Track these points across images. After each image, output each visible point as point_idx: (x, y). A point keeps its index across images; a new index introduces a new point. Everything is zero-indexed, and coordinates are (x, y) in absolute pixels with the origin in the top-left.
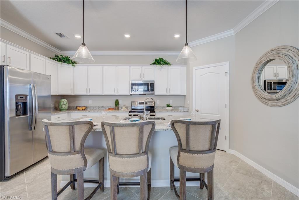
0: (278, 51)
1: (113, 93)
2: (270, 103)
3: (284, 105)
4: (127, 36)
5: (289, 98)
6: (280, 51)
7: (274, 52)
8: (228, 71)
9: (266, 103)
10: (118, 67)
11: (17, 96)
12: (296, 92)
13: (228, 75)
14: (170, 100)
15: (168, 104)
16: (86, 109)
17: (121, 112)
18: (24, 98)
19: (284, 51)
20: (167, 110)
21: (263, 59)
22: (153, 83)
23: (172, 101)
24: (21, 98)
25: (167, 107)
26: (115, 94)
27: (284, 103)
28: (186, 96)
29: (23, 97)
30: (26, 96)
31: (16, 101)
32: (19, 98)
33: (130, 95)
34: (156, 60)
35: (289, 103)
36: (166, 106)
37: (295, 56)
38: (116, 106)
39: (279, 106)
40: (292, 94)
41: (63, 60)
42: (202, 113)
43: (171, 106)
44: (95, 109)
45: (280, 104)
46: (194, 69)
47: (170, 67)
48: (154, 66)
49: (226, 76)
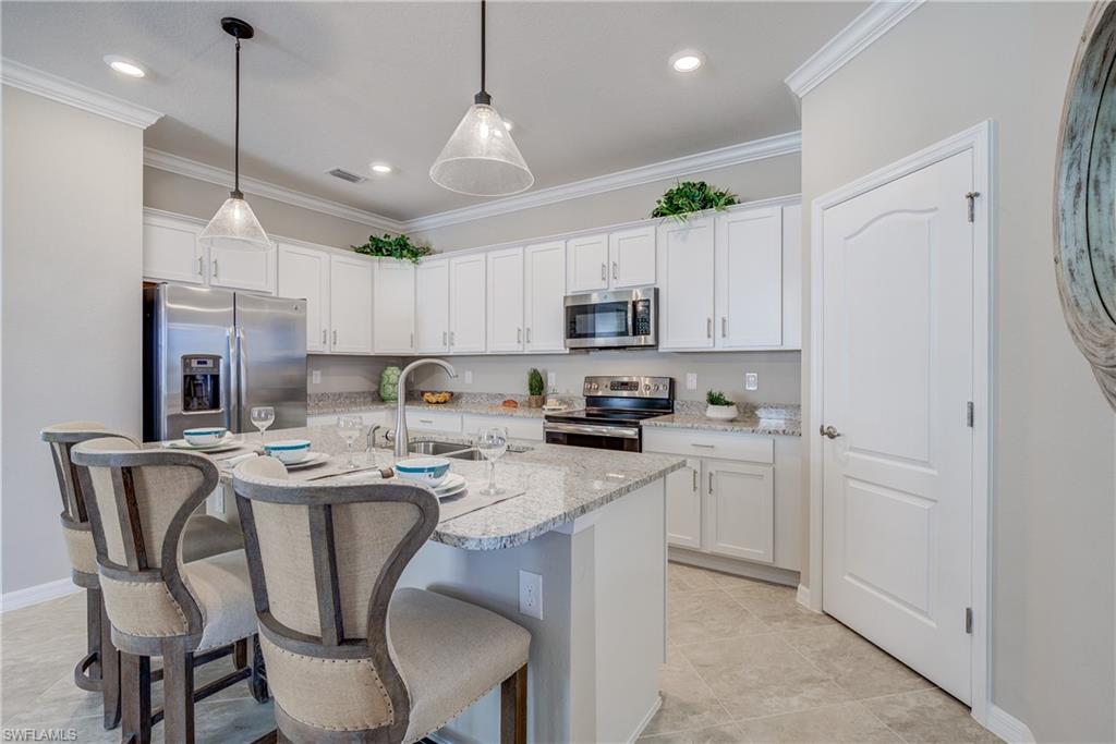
1: (512, 347)
10: (530, 247)
11: (186, 360)
15: (716, 392)
16: (452, 399)
17: (520, 417)
18: (210, 363)
20: (710, 420)
22: (648, 300)
24: (199, 363)
25: (711, 407)
26: (521, 348)
28: (801, 351)
29: (205, 363)
30: (216, 359)
31: (185, 371)
32: (194, 364)
33: (568, 352)
34: (670, 198)
36: (705, 398)
38: (532, 394)
41: (387, 250)
42: (852, 449)
43: (728, 404)
44: (479, 403)
47: (728, 217)
48: (654, 225)
49: (973, 216)
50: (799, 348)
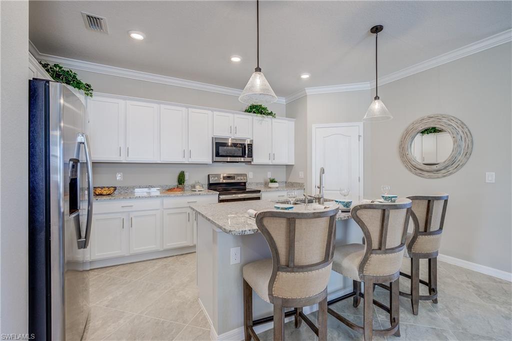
0: (438, 119)
2: (426, 175)
3: (444, 176)
4: (236, 59)
5: (451, 169)
6: (440, 119)
7: (432, 120)
8: (362, 134)
9: (420, 175)
12: (458, 163)
13: (362, 139)
15: (272, 178)
16: (114, 192)
21: (417, 125)
22: (252, 144)
25: (270, 183)
27: (445, 174)
28: (293, 165)
33: (211, 163)
35: (451, 174)
36: (269, 181)
37: (458, 127)
38: (178, 184)
39: (438, 178)
40: (455, 166)
42: (326, 190)
43: (276, 182)
45: (440, 175)
46: (314, 126)
47: (274, 120)
48: (251, 116)
49: (359, 141)
50: (293, 164)
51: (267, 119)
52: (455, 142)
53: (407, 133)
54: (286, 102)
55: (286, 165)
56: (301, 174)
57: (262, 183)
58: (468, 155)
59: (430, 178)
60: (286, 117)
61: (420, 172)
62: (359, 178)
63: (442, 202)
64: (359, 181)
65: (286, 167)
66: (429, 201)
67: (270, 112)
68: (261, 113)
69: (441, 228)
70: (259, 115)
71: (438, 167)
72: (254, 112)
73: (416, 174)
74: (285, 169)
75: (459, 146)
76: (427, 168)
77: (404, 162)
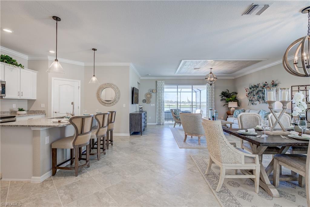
4: (8, 31)
5: (114, 103)
8: (80, 86)
12: (116, 101)
13: (80, 88)
14: (13, 105)
15: (20, 108)
19: (113, 86)
22: (5, 85)
23: (15, 105)
25: (20, 112)
42: (60, 114)
43: (24, 110)
45: (111, 105)
46: (53, 79)
47: (22, 70)
48: (4, 64)
49: (79, 89)
50: (36, 99)
51: (18, 69)
52: (115, 94)
53: (100, 89)
54: (28, 58)
55: (28, 100)
56: (43, 105)
57: (8, 112)
58: (119, 98)
59: (108, 106)
60: (28, 68)
61: (104, 104)
62: (78, 107)
63: (115, 113)
64: (78, 108)
65: (28, 101)
66: (112, 113)
67: (18, 64)
68: (12, 63)
69: (114, 121)
70: (10, 65)
71: (111, 102)
72: (6, 62)
73: (103, 105)
74: (27, 102)
75: (117, 95)
76: (107, 102)
77: (98, 100)
